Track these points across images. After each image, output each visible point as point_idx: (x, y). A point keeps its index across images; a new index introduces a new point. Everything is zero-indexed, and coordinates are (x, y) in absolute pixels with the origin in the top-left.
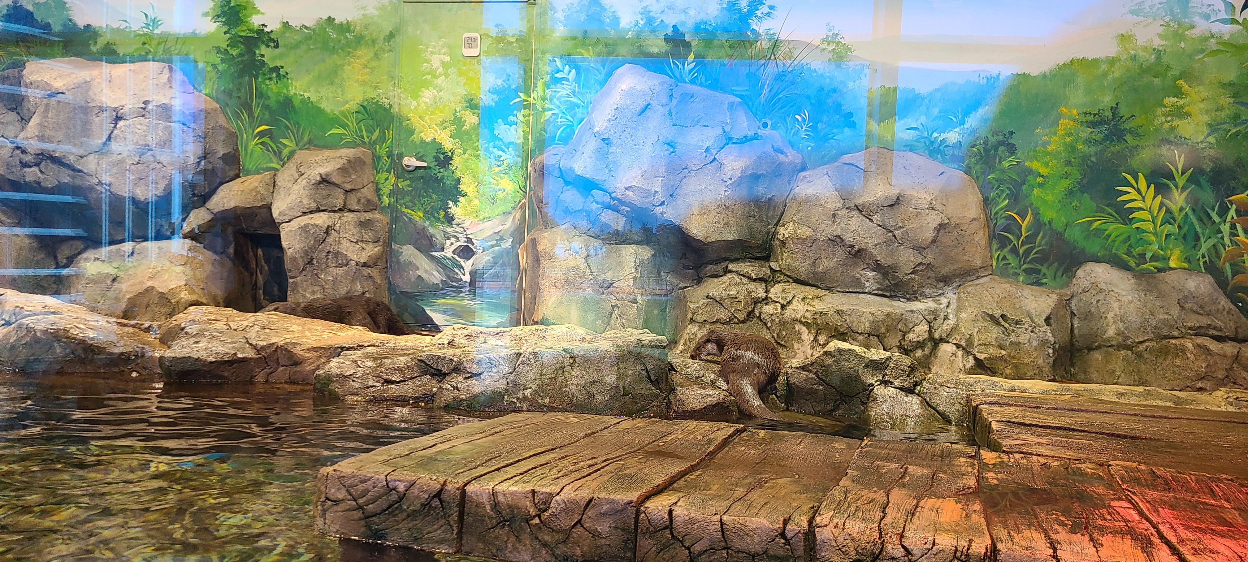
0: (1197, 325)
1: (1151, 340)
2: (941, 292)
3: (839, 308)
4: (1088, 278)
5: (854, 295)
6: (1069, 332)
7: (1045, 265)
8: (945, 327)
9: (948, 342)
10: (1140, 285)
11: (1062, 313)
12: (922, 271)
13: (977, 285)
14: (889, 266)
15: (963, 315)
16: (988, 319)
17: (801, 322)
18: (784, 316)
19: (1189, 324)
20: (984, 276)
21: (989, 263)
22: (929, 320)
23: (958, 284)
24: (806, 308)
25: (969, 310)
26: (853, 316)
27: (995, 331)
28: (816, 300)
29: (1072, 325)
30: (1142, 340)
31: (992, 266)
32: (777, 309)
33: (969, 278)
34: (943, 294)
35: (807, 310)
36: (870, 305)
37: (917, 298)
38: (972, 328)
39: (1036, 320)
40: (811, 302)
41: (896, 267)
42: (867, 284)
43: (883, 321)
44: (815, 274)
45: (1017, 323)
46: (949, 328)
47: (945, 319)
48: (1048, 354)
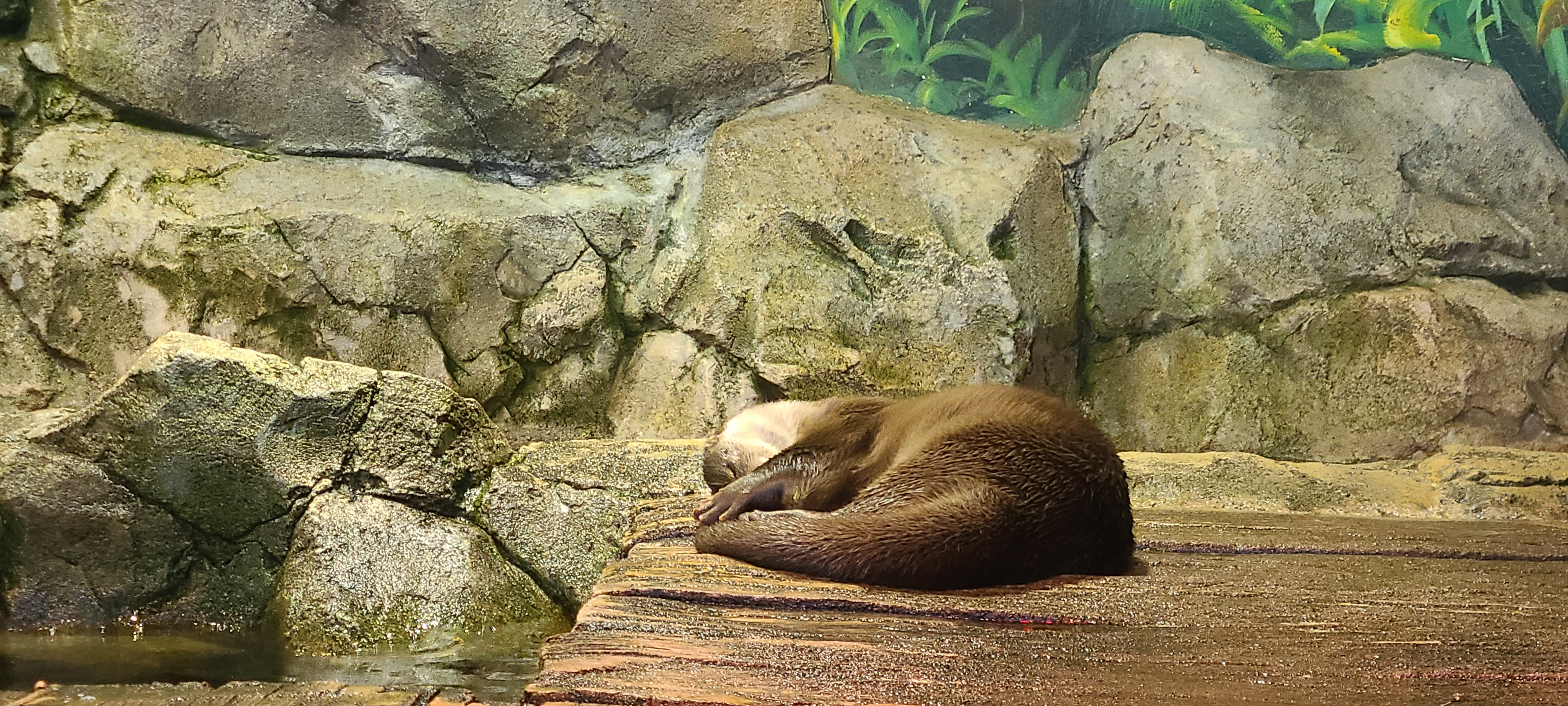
0: (1452, 240)
1: (1315, 295)
2: (653, 146)
3: (284, 213)
4: (1134, 89)
5: (342, 163)
6: (1074, 278)
7: (1004, 46)
8: (659, 273)
9: (671, 327)
10: (1286, 109)
11: (1051, 213)
12: (583, 70)
13: (774, 119)
14: (461, 55)
15: (722, 229)
16: (804, 238)
17: (139, 270)
18: (75, 249)
19: (1427, 239)
20: (801, 88)
21: (818, 38)
22: (608, 250)
23: (714, 117)
24: (158, 214)
25: (742, 209)
26: (336, 243)
27: (826, 281)
28: (199, 187)
29: (1084, 254)
30: (1285, 295)
31: (828, 49)
32: (43, 223)
33: (749, 95)
34: (662, 153)
35: (162, 225)
36: (395, 201)
37: (567, 170)
38: (749, 275)
39: (962, 239)
40: (180, 194)
41: (488, 57)
42: (389, 123)
43: (444, 260)
44: (195, 86)
45: (900, 250)
46: (675, 275)
47: (660, 246)
48: (999, 358)
